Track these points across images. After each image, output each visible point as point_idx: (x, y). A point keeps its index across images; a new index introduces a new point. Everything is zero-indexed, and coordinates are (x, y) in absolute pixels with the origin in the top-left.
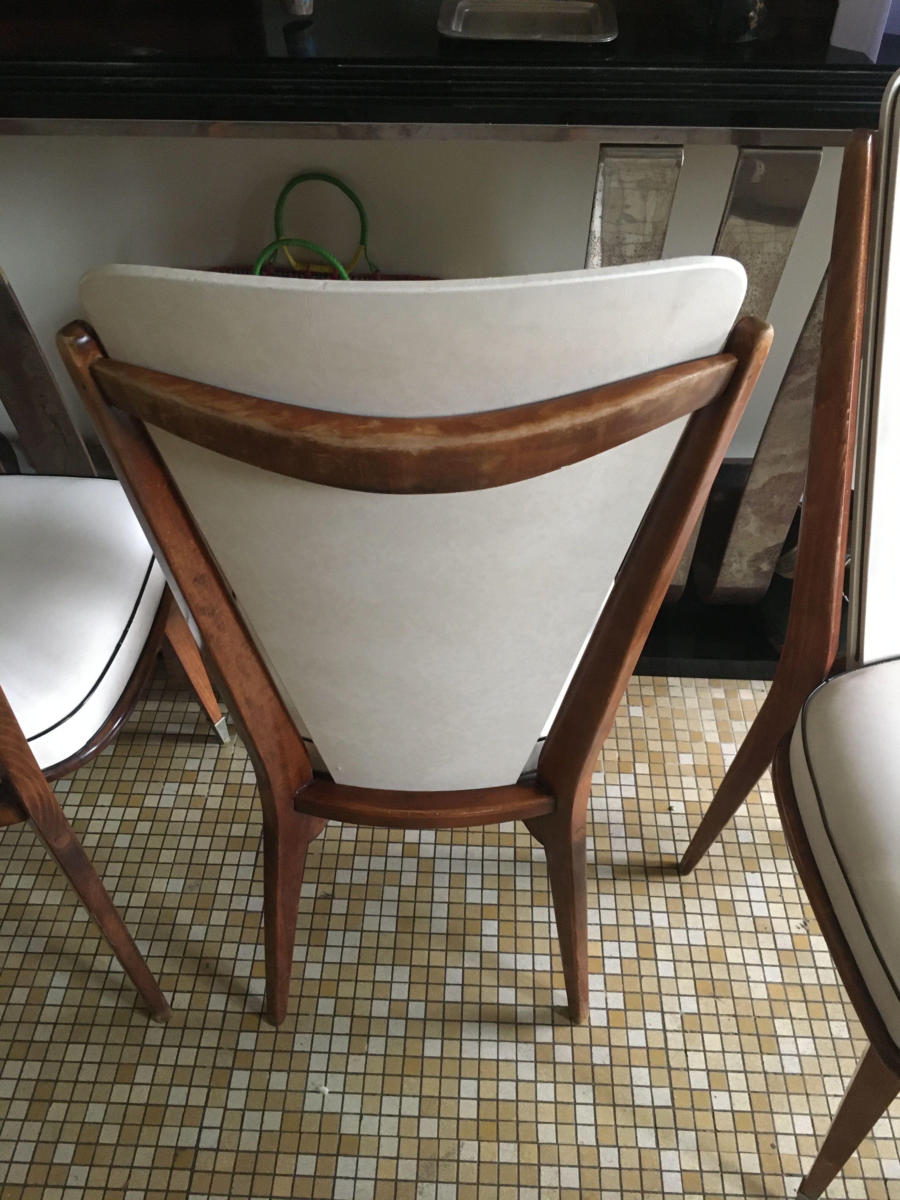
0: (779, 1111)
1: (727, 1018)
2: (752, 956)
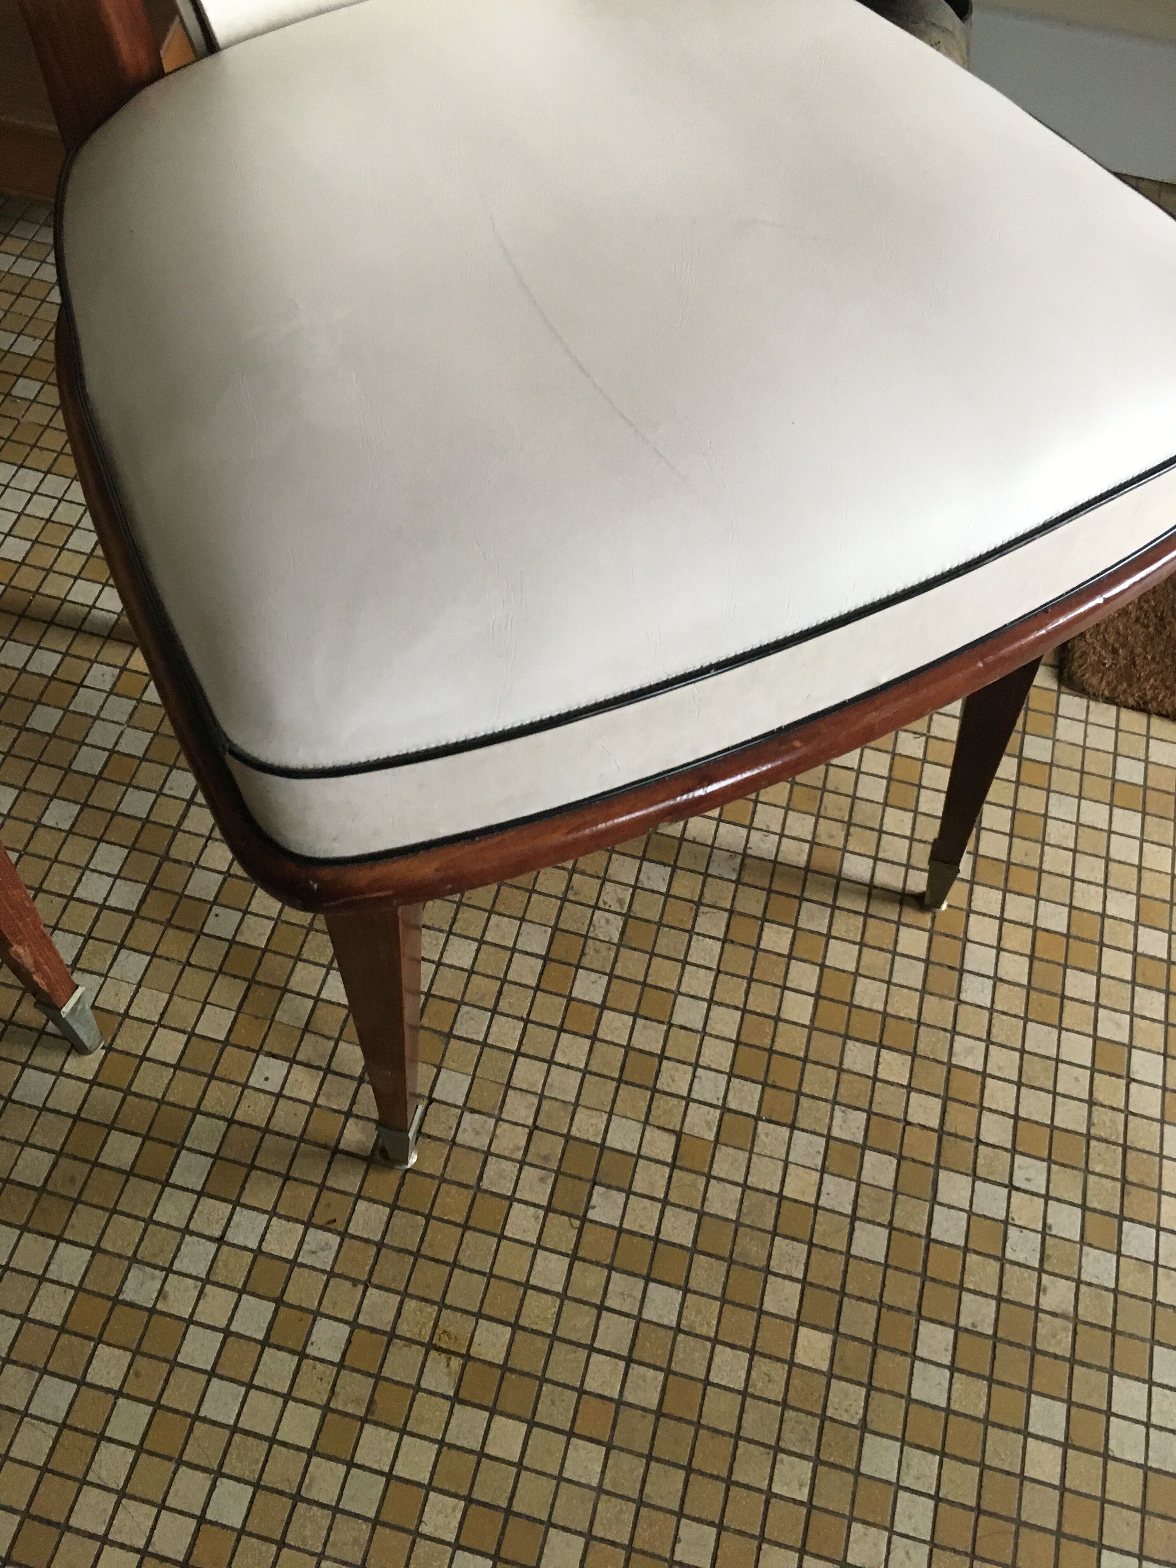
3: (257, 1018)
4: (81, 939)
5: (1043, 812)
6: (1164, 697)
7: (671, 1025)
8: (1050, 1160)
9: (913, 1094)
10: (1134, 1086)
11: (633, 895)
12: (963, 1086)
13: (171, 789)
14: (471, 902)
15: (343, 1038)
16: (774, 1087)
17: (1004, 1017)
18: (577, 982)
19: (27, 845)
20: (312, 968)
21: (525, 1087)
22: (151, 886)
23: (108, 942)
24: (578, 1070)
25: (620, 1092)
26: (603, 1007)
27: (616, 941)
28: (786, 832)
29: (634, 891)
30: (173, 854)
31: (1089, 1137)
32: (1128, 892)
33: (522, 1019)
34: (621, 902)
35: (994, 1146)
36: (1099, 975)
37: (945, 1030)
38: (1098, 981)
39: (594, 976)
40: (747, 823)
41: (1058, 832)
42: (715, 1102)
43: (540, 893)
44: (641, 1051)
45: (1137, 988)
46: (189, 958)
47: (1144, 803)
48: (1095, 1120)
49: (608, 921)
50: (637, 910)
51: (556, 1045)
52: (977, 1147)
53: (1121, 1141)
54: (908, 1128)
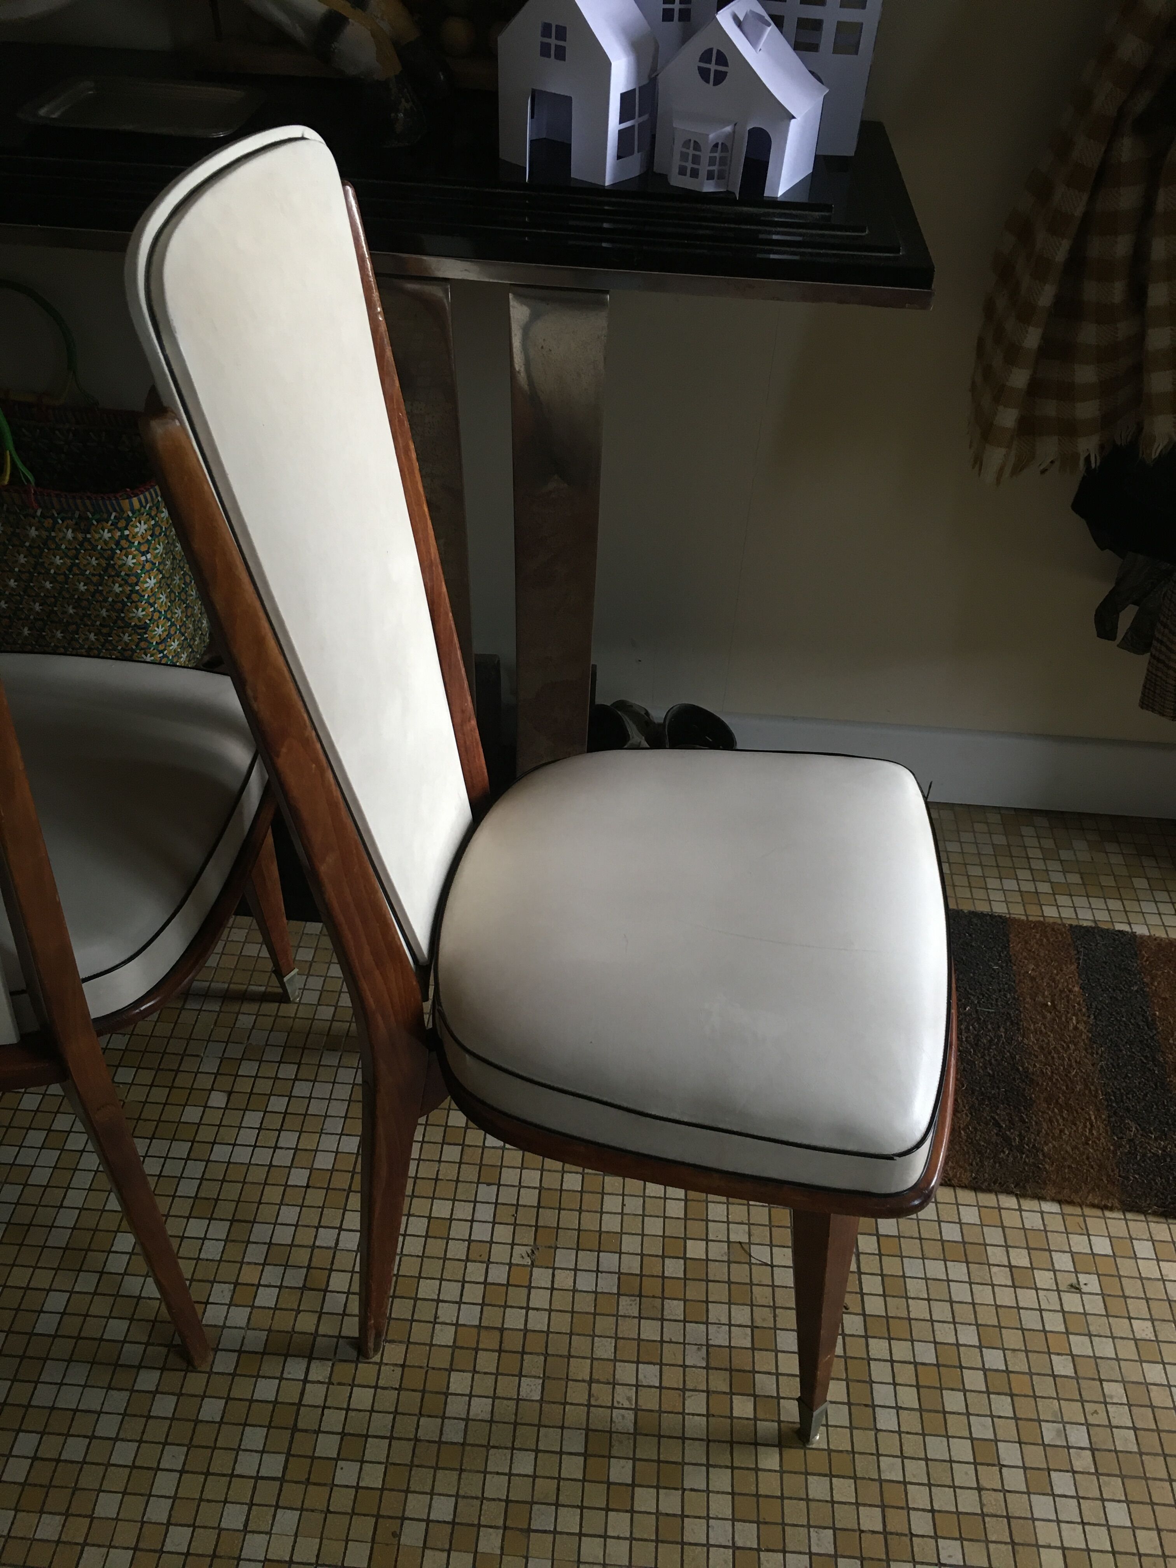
0: (417, 1490)
1: (392, 1368)
2: (451, 1291)
3: (387, 1545)
4: (246, 1508)
5: (901, 1274)
6: (961, 1174)
7: (684, 1490)
8: (961, 1539)
9: (861, 1508)
10: (1004, 1470)
11: (637, 1392)
12: (893, 1496)
13: (289, 1373)
14: (523, 1422)
15: (453, 1548)
16: (766, 1523)
17: (909, 1436)
18: (611, 1469)
19: (192, 1439)
20: (420, 1496)
21: (591, 1560)
22: (289, 1454)
23: (266, 1506)
24: (625, 1539)
25: (659, 1550)
26: (633, 1485)
27: (632, 1431)
28: (733, 1322)
29: (637, 1389)
30: (300, 1425)
31: (983, 1515)
32: (970, 1324)
33: (577, 1507)
34: (629, 1399)
35: (923, 1536)
36: (965, 1391)
37: (872, 1454)
38: (965, 1395)
39: (622, 1462)
40: (704, 1320)
41: (915, 1288)
42: (727, 1544)
43: (571, 1404)
44: (667, 1515)
45: (991, 1396)
46: (328, 1506)
47: (966, 1255)
48: (985, 1502)
49: (623, 1416)
50: (643, 1404)
51: (606, 1523)
52: (911, 1540)
53: (1005, 1514)
54: (862, 1535)
